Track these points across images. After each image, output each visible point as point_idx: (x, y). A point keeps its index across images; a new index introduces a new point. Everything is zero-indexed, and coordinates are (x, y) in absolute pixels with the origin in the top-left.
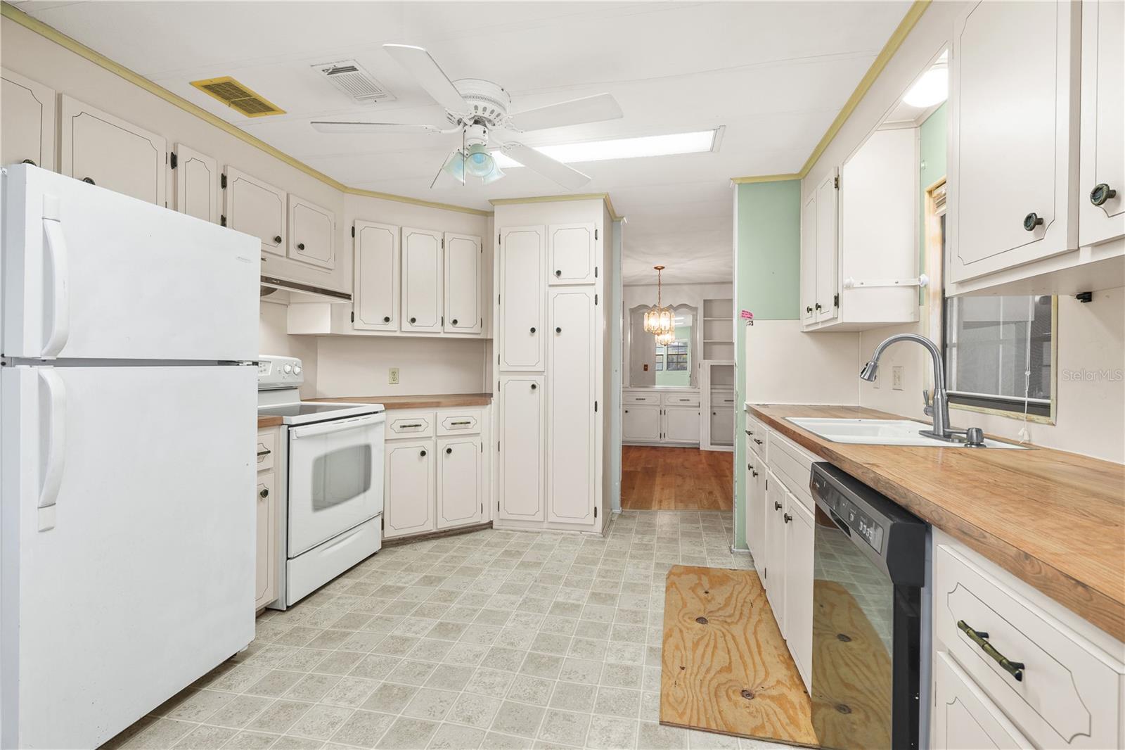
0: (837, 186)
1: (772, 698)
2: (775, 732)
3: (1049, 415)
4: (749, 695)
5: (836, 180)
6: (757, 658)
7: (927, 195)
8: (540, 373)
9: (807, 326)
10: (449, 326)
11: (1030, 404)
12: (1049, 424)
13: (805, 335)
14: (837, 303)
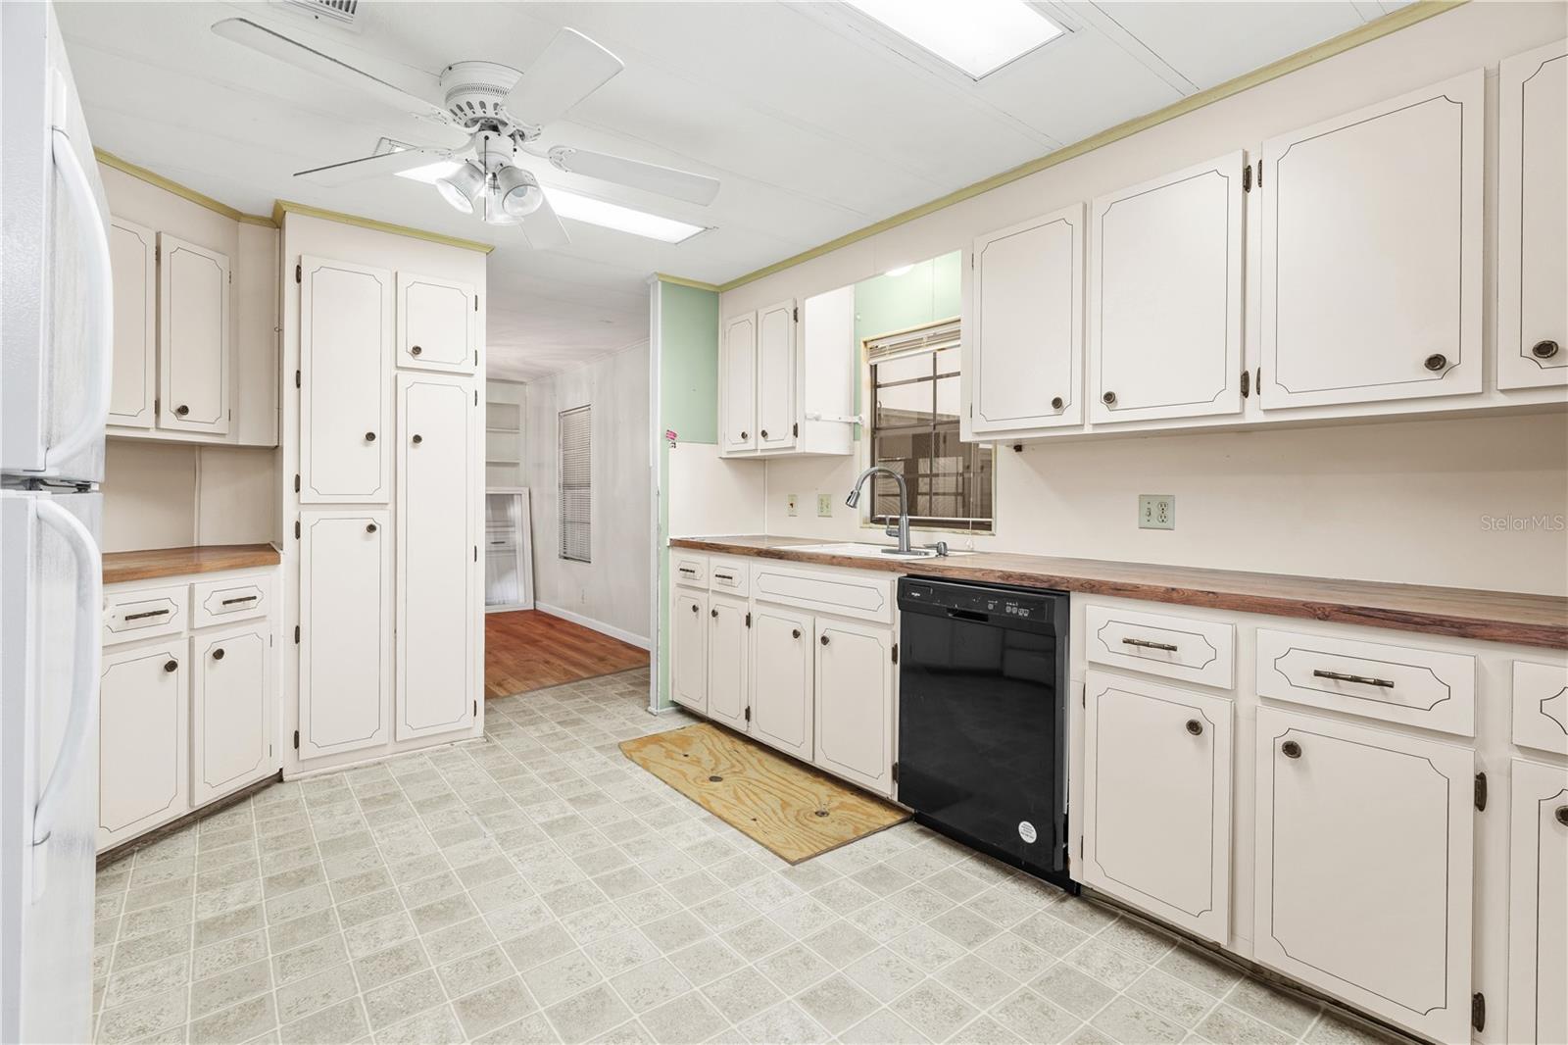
0: (796, 319)
1: (838, 808)
2: (868, 827)
3: (991, 530)
4: (823, 814)
5: (795, 311)
6: (793, 787)
7: (862, 345)
8: (380, 507)
9: (729, 452)
10: (169, 419)
11: (973, 522)
12: (990, 535)
13: (721, 461)
14: (796, 434)
